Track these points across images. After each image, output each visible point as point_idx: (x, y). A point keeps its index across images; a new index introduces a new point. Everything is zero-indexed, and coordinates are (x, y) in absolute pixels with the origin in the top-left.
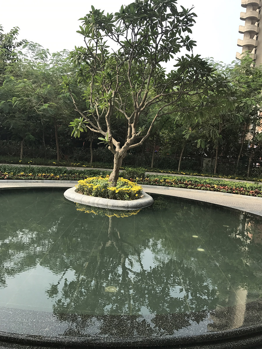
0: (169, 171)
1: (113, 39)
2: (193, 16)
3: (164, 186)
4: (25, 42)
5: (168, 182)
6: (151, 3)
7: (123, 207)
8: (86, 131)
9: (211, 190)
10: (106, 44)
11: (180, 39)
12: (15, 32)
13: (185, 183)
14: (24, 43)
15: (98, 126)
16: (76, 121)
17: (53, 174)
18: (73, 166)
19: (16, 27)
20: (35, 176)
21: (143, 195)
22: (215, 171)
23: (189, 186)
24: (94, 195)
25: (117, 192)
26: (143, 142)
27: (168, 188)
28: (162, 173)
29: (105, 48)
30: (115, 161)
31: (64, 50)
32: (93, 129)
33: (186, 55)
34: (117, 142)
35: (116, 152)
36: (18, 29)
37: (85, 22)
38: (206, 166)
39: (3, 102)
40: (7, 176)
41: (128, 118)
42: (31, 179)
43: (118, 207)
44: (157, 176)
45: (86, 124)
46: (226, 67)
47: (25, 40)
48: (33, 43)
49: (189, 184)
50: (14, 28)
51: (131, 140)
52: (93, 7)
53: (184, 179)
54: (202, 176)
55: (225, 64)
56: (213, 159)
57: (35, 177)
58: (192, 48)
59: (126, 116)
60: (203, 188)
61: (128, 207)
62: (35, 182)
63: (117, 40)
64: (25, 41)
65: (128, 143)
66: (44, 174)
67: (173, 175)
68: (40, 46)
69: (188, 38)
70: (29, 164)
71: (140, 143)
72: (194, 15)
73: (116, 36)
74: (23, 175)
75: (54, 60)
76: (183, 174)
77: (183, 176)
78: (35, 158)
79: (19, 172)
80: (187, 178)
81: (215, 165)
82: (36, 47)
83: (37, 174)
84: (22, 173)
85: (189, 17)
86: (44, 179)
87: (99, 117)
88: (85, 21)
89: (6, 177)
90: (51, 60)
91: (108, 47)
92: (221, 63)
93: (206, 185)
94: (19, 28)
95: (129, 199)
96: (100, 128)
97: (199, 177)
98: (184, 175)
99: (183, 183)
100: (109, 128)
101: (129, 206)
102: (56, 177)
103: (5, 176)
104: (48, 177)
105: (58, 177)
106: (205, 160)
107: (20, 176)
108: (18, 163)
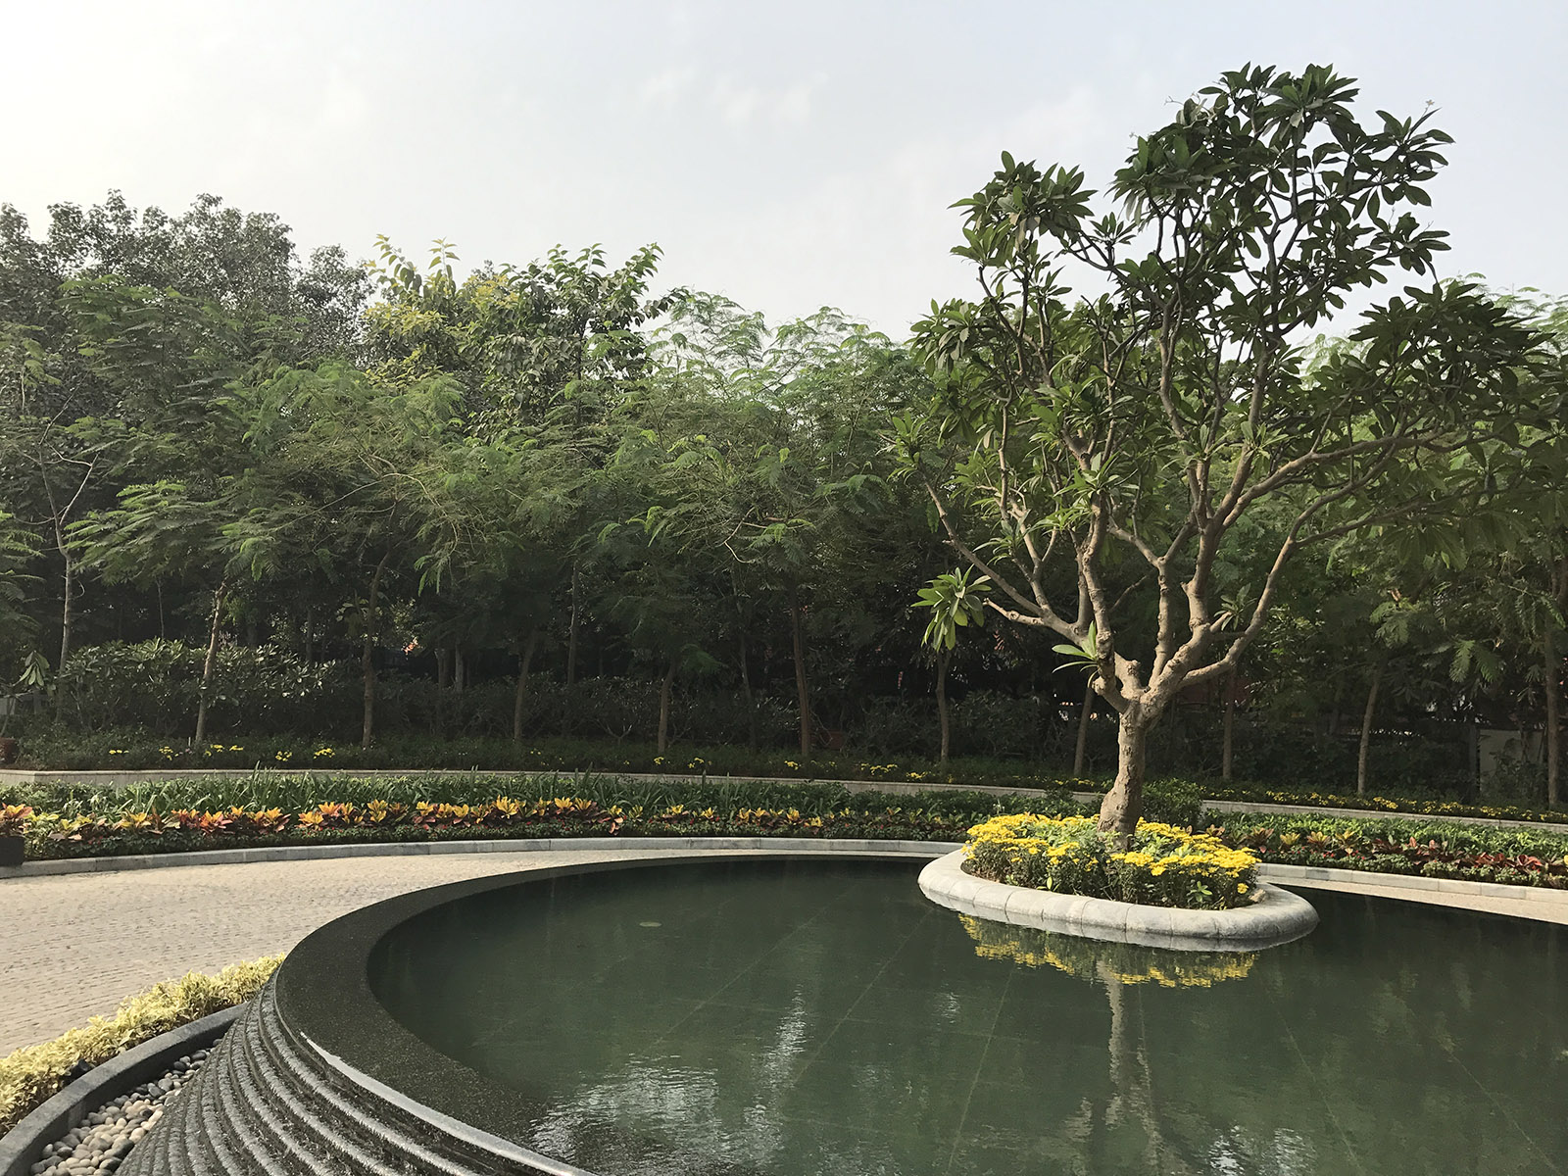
0: (1314, 796)
1: (1087, 260)
2: (1435, 142)
3: (1301, 862)
4: (681, 297)
5: (1320, 846)
6: (1239, 114)
7: (1198, 936)
8: (981, 622)
9: (1547, 885)
10: (1058, 283)
11: (1374, 229)
12: (645, 263)
13: (1405, 848)
14: (677, 302)
15: (1039, 599)
16: (943, 584)
17: (796, 813)
18: (867, 776)
19: (649, 248)
20: (725, 821)
21: (1261, 892)
22: (1552, 795)
23: (1431, 863)
24: (1053, 887)
25: (1157, 871)
26: (1239, 657)
27: (1324, 875)
28: (1282, 803)
29: (1052, 297)
30: (1125, 742)
31: (823, 309)
32: (1014, 612)
33: (1409, 290)
34: (1127, 662)
35: (1126, 703)
36: (655, 252)
37: (973, 213)
38: (1499, 766)
39: (612, 526)
40: (620, 821)
41: (1158, 562)
42: (711, 834)
43: (1171, 935)
44: (1261, 818)
45: (981, 594)
46: (1550, 309)
47: (682, 290)
48: (706, 298)
49: (1427, 853)
50: (643, 250)
51: (1189, 649)
52: (1006, 158)
53: (1397, 832)
54: (1484, 816)
55: (1547, 296)
56: (1530, 732)
57: (725, 825)
58: (1428, 258)
59: (1146, 552)
60: (1504, 873)
61: (1217, 938)
62: (725, 844)
63: (1106, 265)
64: (681, 295)
65: (1178, 662)
66: (760, 813)
67: (1336, 812)
68: (730, 304)
69: (1408, 223)
70: (693, 772)
71: (1226, 659)
72: (1436, 139)
73: (1103, 247)
74: (680, 818)
75: (781, 352)
76: (1385, 809)
77: (1388, 815)
78: (712, 745)
79: (664, 804)
80: (1411, 824)
81: (1551, 760)
82: (718, 309)
83: (732, 814)
84: (678, 809)
85: (1413, 148)
86: (765, 832)
87: (1040, 563)
88: (971, 207)
89: (617, 824)
90: (772, 355)
91: (1066, 290)
92: (1525, 296)
93: (1522, 859)
94: (658, 248)
95: (1211, 903)
96: (1044, 607)
97: (1471, 820)
98: (1391, 810)
99: (1399, 851)
100: (1101, 603)
101: (1223, 932)
102: (809, 822)
103: (612, 821)
104: (776, 826)
105: (817, 822)
106: (1486, 737)
107: (669, 820)
108: (648, 769)
